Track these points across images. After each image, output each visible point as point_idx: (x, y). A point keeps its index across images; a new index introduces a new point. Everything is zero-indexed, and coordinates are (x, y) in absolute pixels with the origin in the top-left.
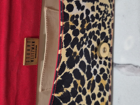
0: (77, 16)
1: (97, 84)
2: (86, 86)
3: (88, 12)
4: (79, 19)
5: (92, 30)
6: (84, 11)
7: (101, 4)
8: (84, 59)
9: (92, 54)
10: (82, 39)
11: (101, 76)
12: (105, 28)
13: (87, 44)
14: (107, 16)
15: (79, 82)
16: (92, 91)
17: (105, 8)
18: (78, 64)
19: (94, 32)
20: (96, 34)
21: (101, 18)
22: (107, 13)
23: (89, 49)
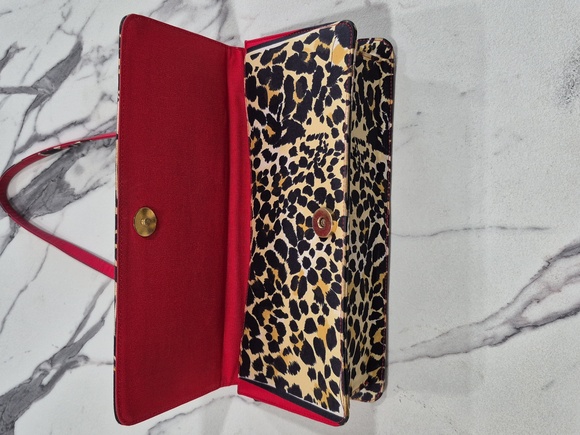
0: (266, 171)
1: (310, 287)
2: (288, 282)
3: (283, 160)
4: (269, 175)
5: (293, 188)
6: (277, 162)
7: (310, 138)
8: (282, 236)
9: (299, 229)
10: (276, 204)
11: (319, 272)
12: (323, 180)
13: (288, 212)
14: (324, 156)
15: (276, 272)
16: (300, 296)
17: (321, 143)
18: (273, 243)
19: (298, 190)
20: (302, 194)
21: (311, 163)
22: (324, 151)
23: (293, 221)
